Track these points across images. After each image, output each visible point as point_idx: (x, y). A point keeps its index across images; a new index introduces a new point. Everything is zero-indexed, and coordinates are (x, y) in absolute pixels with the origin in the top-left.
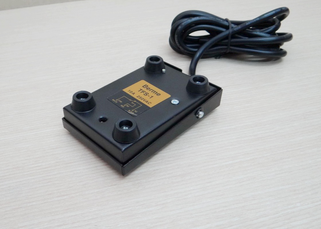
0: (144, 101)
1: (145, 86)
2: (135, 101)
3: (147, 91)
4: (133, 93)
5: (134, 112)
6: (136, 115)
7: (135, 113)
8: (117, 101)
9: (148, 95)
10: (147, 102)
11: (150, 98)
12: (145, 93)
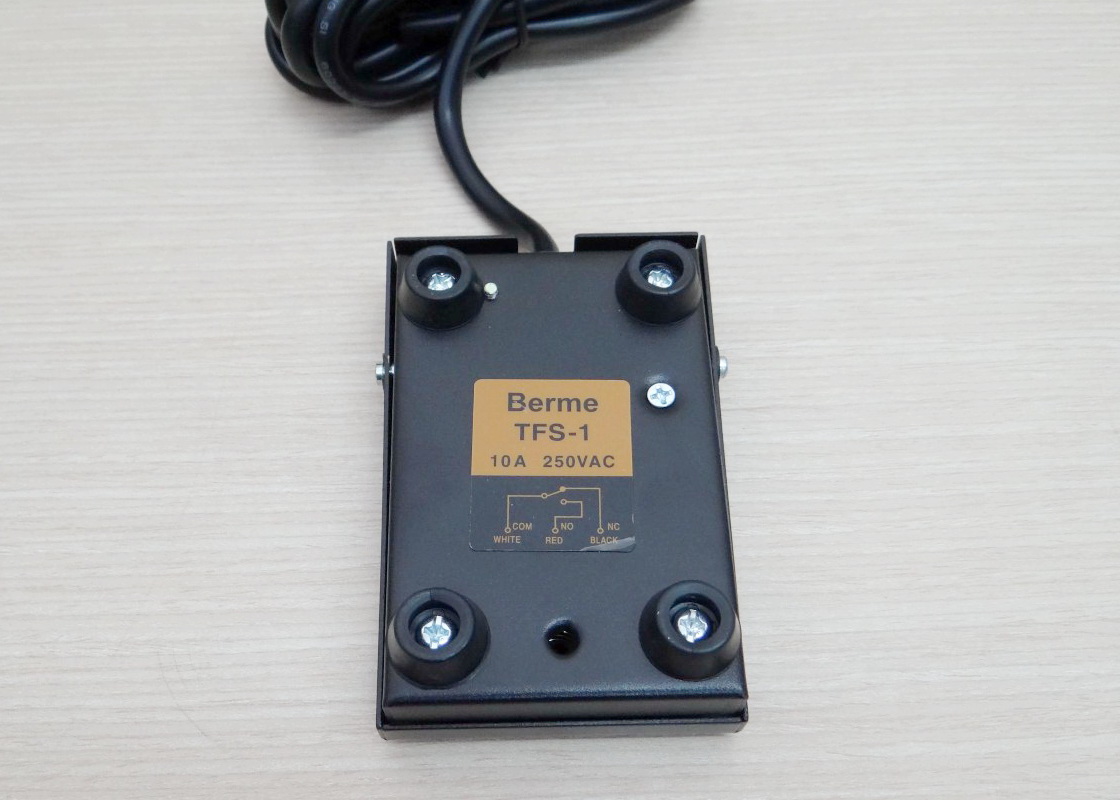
0: (582, 465)
1: (515, 402)
2: (563, 489)
3: (543, 417)
4: (517, 464)
5: (609, 534)
6: (630, 540)
7: (621, 535)
8: (514, 533)
9: (566, 431)
10: (595, 461)
11: (586, 438)
12: (547, 429)
